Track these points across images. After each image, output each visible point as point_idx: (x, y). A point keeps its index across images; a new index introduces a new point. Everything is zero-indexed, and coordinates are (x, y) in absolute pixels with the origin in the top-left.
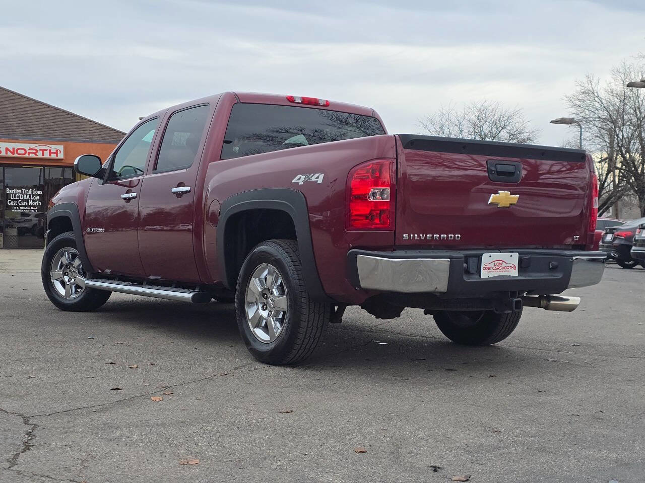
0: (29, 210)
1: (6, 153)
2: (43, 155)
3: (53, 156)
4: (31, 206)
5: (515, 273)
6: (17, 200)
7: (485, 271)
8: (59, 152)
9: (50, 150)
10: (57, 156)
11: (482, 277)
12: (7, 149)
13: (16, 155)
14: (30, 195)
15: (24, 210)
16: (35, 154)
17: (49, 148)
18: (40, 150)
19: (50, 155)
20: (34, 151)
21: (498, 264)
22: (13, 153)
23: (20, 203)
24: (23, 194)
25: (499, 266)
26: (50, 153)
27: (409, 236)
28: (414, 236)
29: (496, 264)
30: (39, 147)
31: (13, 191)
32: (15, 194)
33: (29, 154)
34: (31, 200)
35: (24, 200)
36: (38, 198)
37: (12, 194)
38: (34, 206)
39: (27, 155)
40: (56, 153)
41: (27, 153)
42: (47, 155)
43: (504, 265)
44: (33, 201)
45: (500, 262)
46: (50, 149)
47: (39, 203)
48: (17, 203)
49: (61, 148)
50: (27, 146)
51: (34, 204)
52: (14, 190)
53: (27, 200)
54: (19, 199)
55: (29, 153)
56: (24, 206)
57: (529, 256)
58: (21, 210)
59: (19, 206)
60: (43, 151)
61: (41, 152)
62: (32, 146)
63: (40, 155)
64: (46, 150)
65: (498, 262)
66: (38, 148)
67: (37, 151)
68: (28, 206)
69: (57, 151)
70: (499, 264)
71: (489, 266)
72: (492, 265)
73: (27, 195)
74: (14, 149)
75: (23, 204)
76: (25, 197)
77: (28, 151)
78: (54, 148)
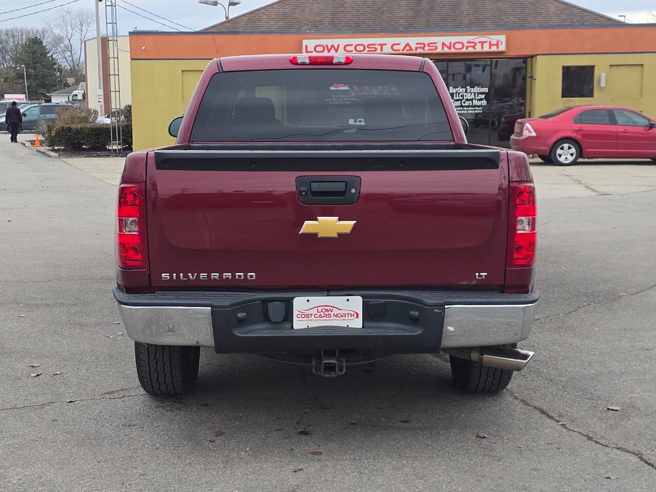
0: (473, 110)
1: (443, 49)
2: (482, 48)
3: (494, 49)
4: (475, 106)
5: (357, 323)
6: (461, 100)
7: (301, 319)
8: (500, 43)
9: (490, 42)
10: (498, 48)
11: (295, 327)
12: (444, 44)
13: (453, 50)
14: (475, 94)
15: (468, 110)
16: (474, 47)
17: (489, 40)
18: (479, 42)
19: (490, 48)
20: (473, 44)
21: (323, 311)
22: (450, 48)
23: (464, 103)
24: (467, 93)
25: (327, 313)
26: (491, 45)
27: (171, 276)
28: (178, 276)
29: (320, 310)
30: (477, 39)
31: (456, 89)
32: (459, 94)
33: (467, 49)
34: (475, 99)
35: (467, 100)
36: (483, 96)
37: (456, 93)
38: (479, 106)
39: (464, 50)
40: (497, 45)
41: (465, 48)
42: (486, 48)
43: (336, 311)
44: (478, 100)
45: (328, 308)
46: (491, 40)
47: (484, 103)
48: (461, 103)
49: (502, 38)
50: (464, 39)
51: (479, 103)
52: (458, 89)
53: (472, 100)
54: (463, 99)
55: (467, 47)
56: (468, 106)
57: (382, 301)
58: (464, 110)
59: (463, 107)
60: (482, 43)
61: (480, 44)
62: (470, 38)
63: (478, 48)
64: (486, 42)
65: (326, 308)
66: (477, 41)
67: (475, 44)
68: (472, 106)
69: (498, 42)
70: (327, 310)
71: (309, 312)
72: (314, 311)
73: (471, 93)
74: (450, 43)
75: (467, 104)
76: (469, 96)
77: (466, 45)
78: (494, 38)
